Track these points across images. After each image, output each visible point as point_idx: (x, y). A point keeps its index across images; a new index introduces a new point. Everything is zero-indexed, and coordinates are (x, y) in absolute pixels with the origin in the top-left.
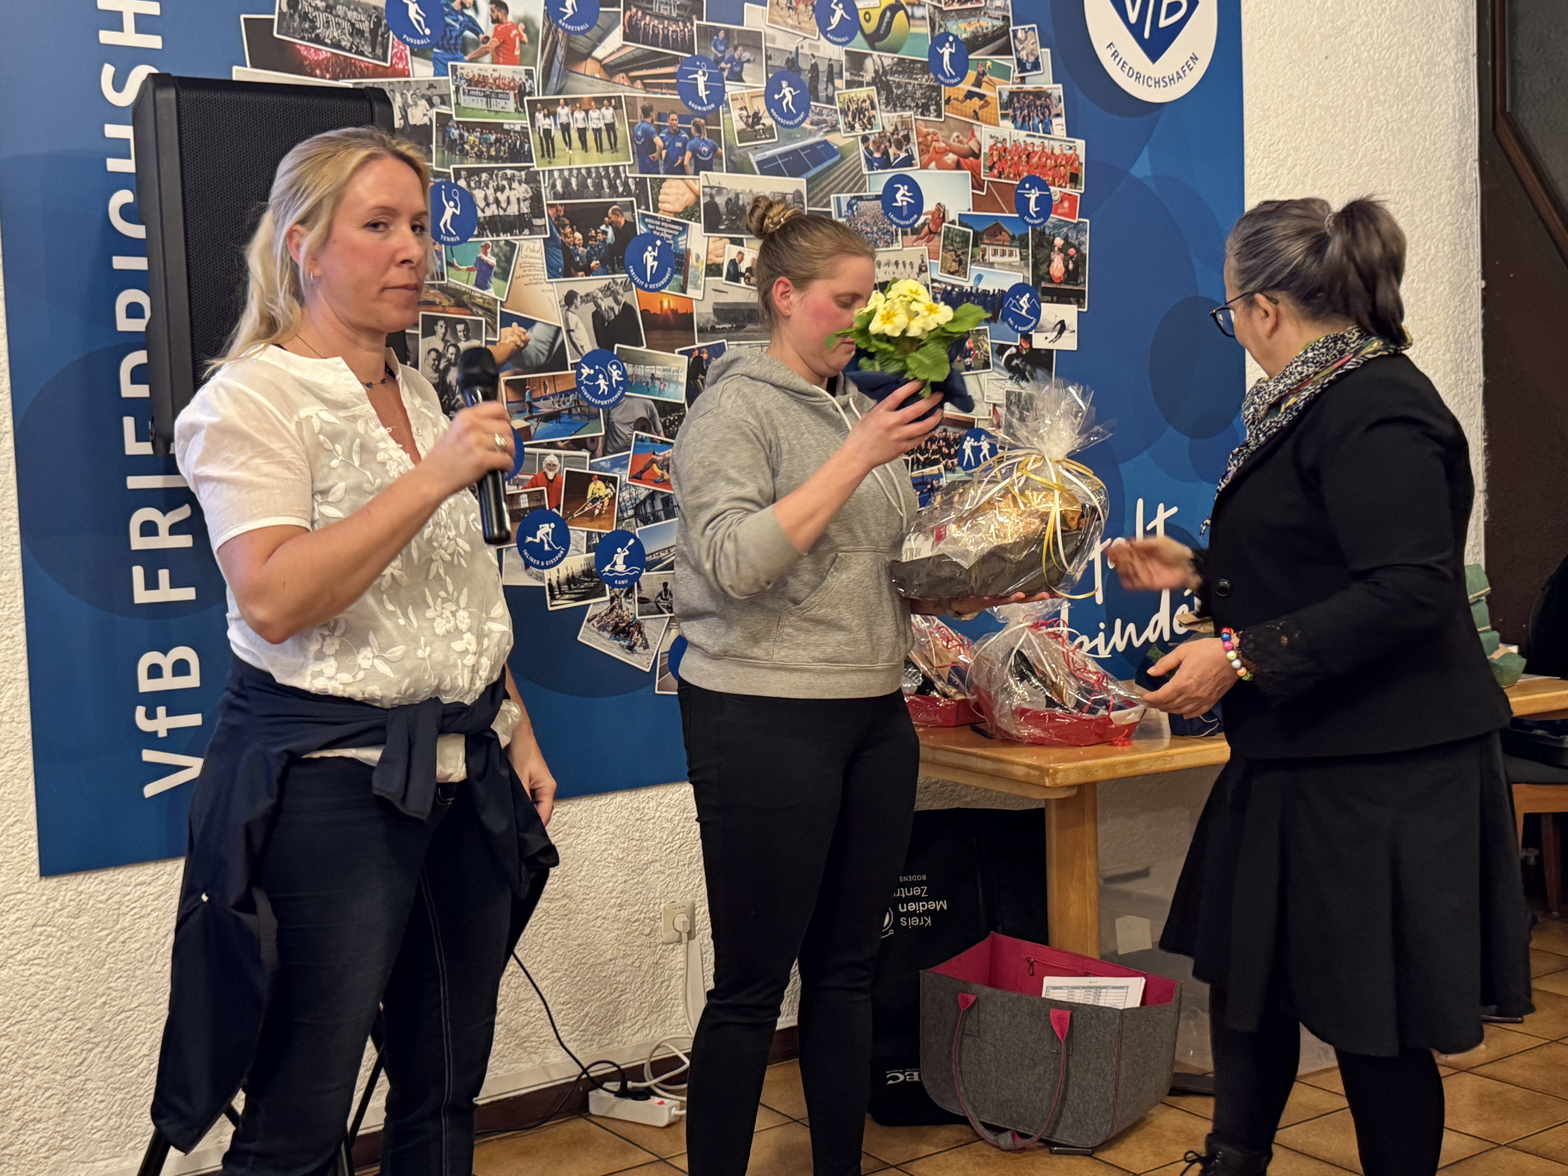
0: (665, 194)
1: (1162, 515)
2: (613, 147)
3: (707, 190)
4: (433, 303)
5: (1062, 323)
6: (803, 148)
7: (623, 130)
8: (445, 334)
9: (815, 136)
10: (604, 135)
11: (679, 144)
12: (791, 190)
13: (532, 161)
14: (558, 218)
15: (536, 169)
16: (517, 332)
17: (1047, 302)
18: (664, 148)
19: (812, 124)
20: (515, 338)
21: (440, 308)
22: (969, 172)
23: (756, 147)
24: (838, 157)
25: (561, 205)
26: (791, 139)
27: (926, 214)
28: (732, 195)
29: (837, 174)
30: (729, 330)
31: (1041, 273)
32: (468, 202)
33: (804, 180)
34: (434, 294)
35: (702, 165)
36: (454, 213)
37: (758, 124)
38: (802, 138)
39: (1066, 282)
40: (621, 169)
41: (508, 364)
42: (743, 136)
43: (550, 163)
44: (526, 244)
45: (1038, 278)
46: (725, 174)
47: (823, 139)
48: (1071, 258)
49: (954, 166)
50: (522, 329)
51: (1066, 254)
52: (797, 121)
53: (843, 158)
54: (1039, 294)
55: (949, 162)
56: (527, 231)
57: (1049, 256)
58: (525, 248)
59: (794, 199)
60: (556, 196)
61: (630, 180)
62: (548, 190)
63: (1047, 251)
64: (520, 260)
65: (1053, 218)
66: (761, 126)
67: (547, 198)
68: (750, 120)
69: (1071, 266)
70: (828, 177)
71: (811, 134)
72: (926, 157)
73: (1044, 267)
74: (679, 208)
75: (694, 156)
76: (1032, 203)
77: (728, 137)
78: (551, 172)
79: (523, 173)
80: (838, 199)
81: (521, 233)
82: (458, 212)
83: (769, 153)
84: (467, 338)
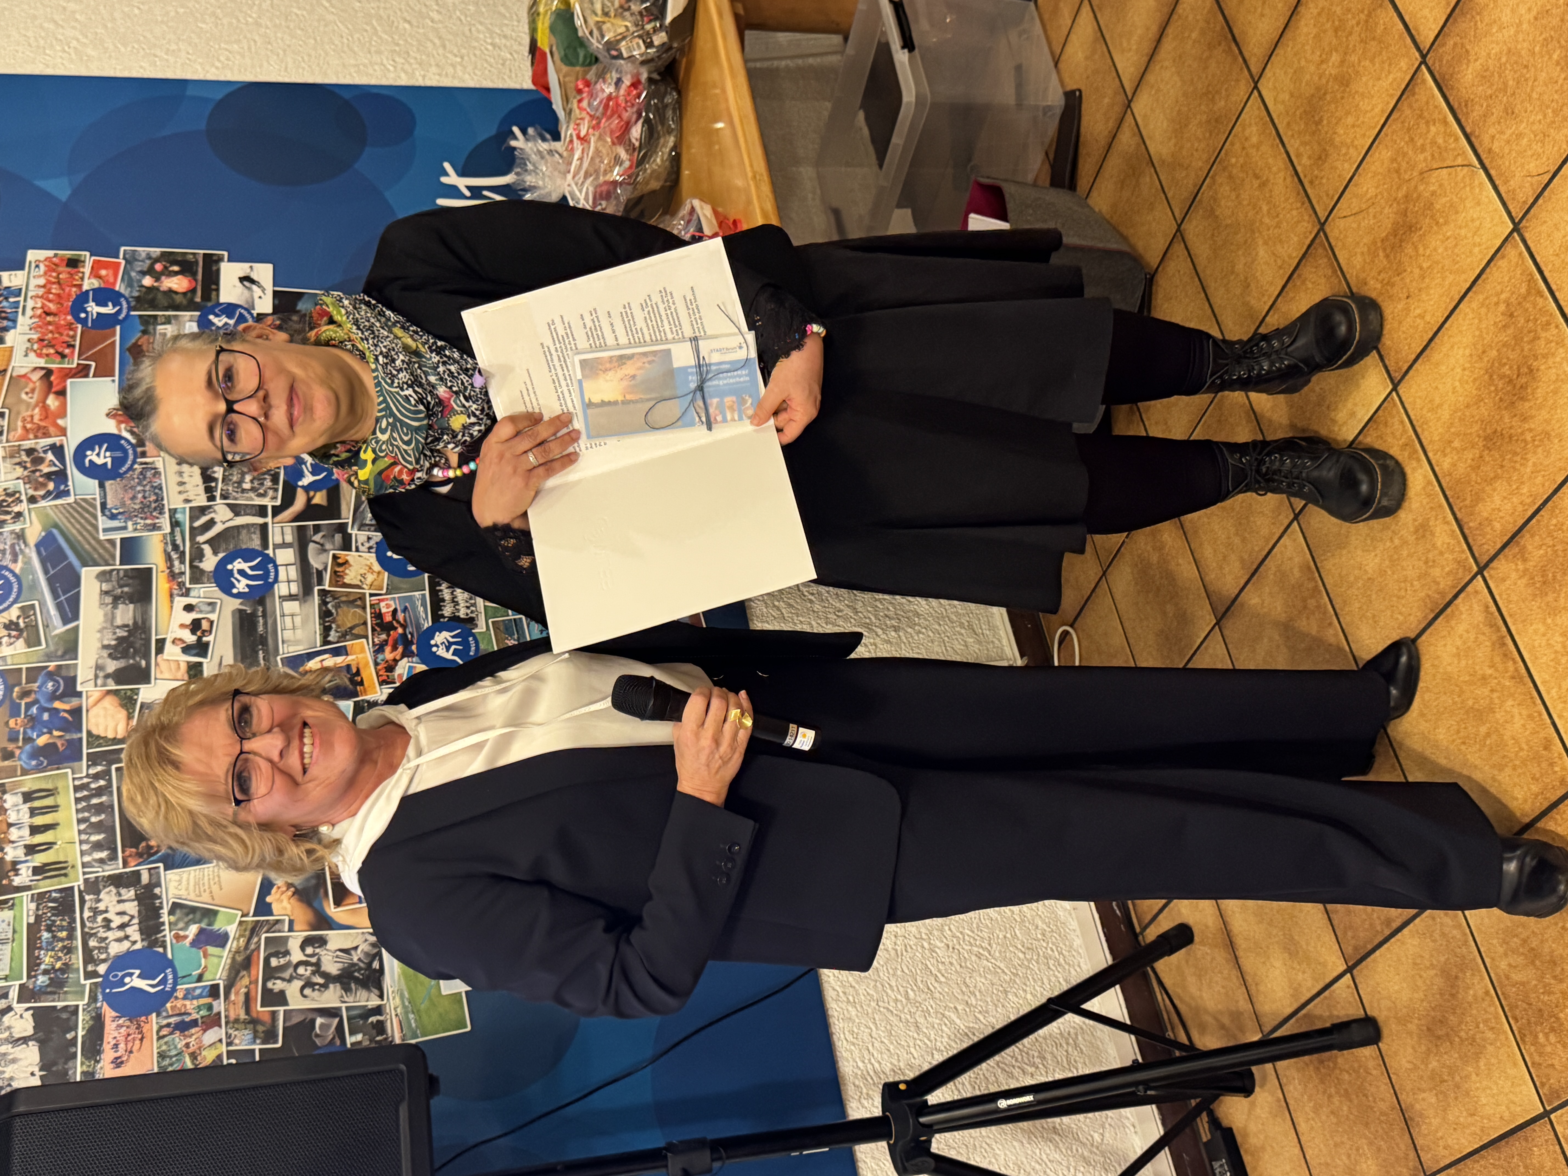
0: (106, 730)
1: (452, 178)
2: (51, 793)
3: (99, 682)
4: (247, 995)
5: (242, 279)
6: (46, 572)
7: (30, 782)
8: (283, 979)
9: (30, 558)
10: (37, 804)
11: (46, 716)
12: (97, 584)
13: (72, 888)
14: (140, 855)
15: (81, 882)
16: (278, 896)
17: (218, 296)
18: (50, 733)
19: (15, 561)
20: (285, 897)
21: (252, 986)
22: (69, 381)
23: (46, 626)
24: (55, 531)
25: (123, 852)
26: (34, 586)
27: (120, 430)
28: (105, 653)
29: (74, 531)
30: (266, 652)
31: (185, 302)
32: (124, 962)
33: (84, 569)
34: (237, 994)
35: (70, 690)
36: (139, 977)
37: (17, 624)
38: (34, 573)
39: (194, 274)
40: (77, 783)
41: (316, 904)
42: (33, 641)
43: (73, 867)
44: (172, 891)
45: (191, 306)
46: (79, 661)
47: (34, 549)
48: (166, 268)
49: (61, 398)
50: (274, 890)
51: (162, 273)
52: (12, 579)
53: (56, 526)
54: (209, 304)
55: (57, 403)
56: (157, 891)
57: (165, 292)
58: (177, 892)
59: (107, 581)
60: (113, 857)
61: (92, 771)
62: (106, 867)
63: (160, 296)
64: (192, 896)
65: (119, 287)
66: (21, 621)
67: (116, 868)
68: (14, 633)
69: (176, 268)
70: (79, 542)
71: (28, 562)
72: (52, 430)
73: (178, 299)
74: (122, 714)
75: (60, 698)
76: (103, 310)
77: (35, 659)
78: (84, 865)
79: (87, 897)
80: (105, 530)
81: (160, 897)
82: (137, 972)
83: (53, 611)
84: (287, 953)
